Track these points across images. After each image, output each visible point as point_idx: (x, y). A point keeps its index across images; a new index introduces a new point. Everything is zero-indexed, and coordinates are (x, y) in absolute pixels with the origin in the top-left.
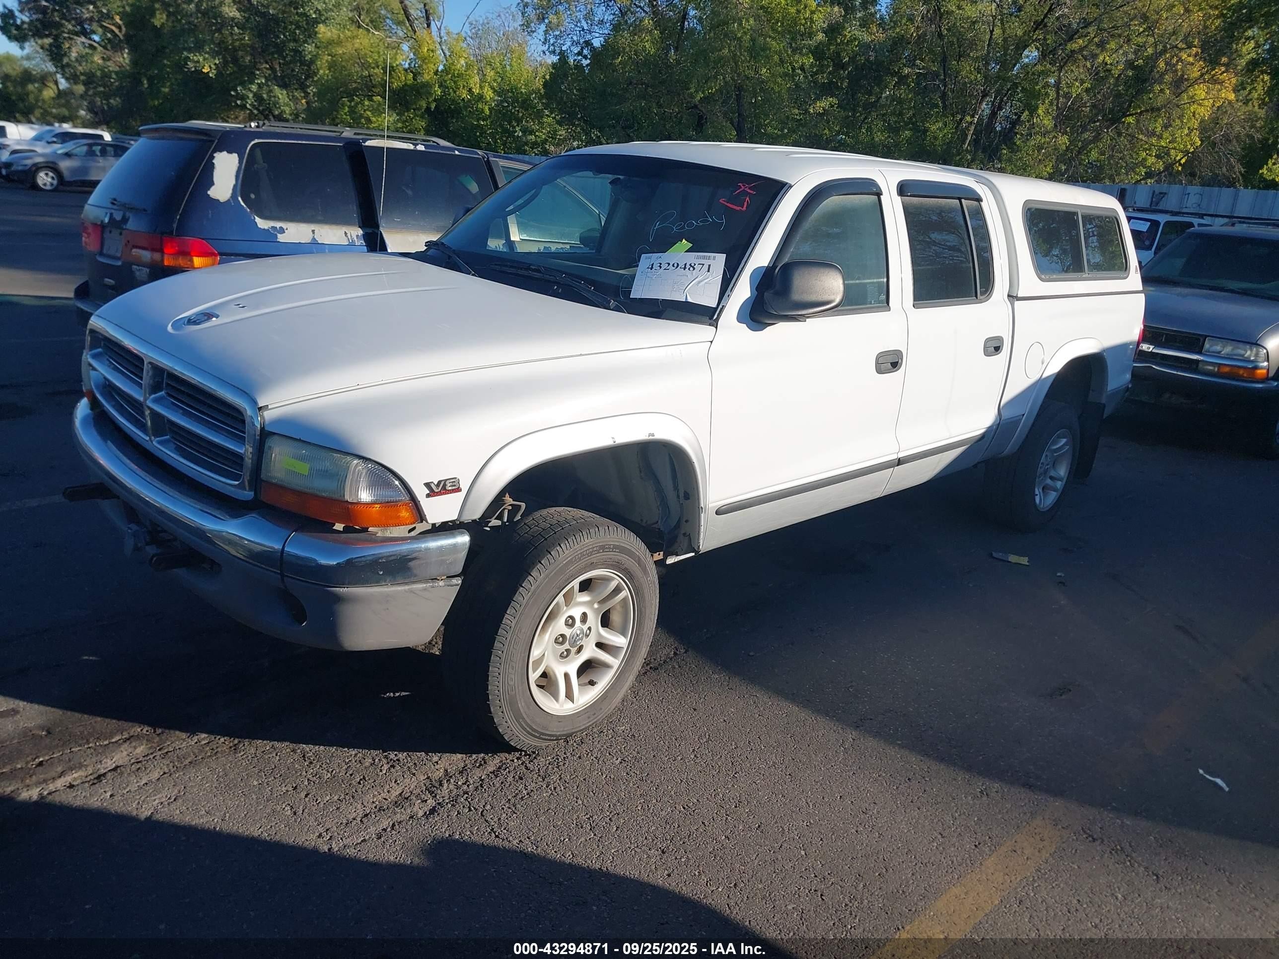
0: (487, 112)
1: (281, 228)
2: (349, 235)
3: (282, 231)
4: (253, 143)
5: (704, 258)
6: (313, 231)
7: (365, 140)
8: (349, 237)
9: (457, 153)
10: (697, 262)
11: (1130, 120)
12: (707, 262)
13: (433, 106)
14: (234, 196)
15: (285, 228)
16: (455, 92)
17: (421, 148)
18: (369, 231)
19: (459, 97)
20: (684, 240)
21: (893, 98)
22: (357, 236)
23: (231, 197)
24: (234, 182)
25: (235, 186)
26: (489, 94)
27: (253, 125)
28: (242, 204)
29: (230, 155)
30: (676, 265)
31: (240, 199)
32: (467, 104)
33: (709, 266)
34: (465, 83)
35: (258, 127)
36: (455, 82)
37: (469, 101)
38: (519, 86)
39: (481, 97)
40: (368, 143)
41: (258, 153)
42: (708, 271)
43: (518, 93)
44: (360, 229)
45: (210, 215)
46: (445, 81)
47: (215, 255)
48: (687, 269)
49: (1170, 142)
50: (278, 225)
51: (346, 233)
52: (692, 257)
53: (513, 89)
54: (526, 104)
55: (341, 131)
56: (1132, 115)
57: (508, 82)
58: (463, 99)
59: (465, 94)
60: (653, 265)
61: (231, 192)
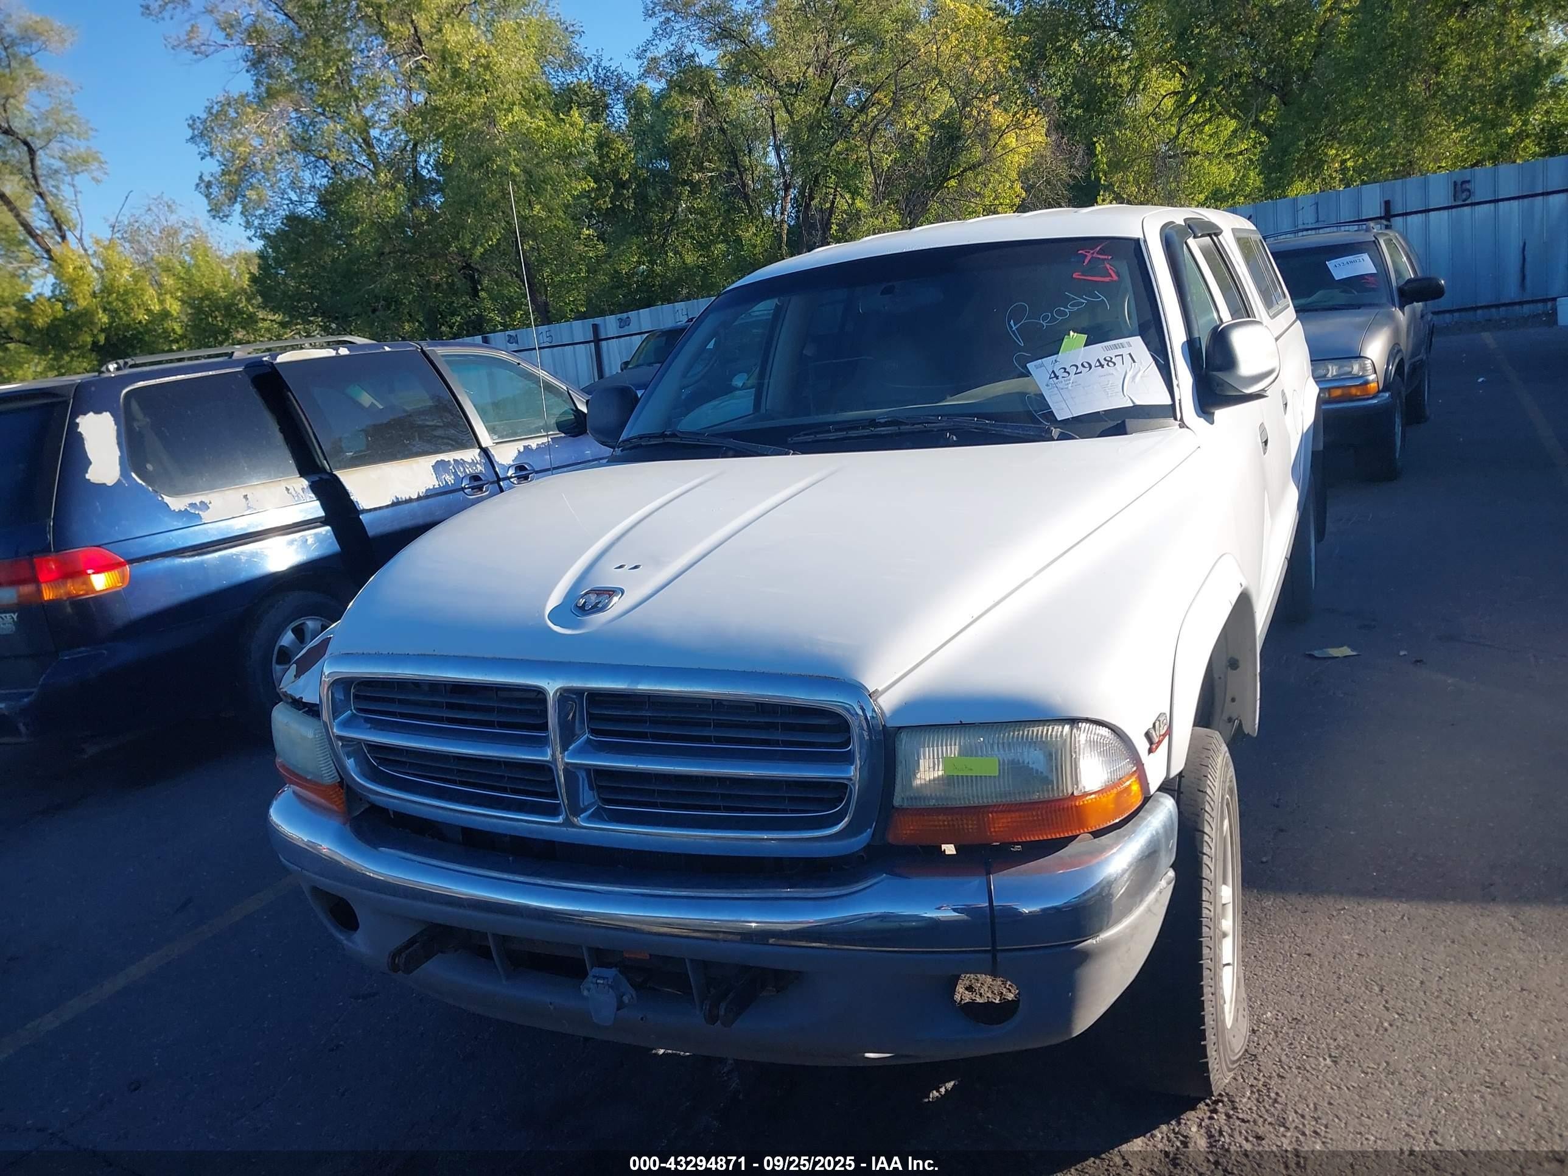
0: (179, 331)
1: (202, 502)
2: (292, 490)
3: (204, 506)
4: (124, 392)
5: (1116, 347)
6: (245, 497)
7: (275, 357)
8: (294, 493)
9: (387, 349)
10: (1112, 353)
11: (953, 183)
12: (1124, 352)
13: (102, 338)
14: (124, 473)
15: (207, 501)
16: (127, 314)
17: (344, 351)
18: (316, 478)
19: (134, 320)
20: (1072, 333)
21: (690, 210)
22: (303, 489)
23: (121, 475)
24: (118, 454)
25: (120, 458)
26: (174, 307)
27: (112, 367)
28: (140, 482)
29: (99, 416)
30: (1086, 365)
31: (134, 475)
32: (147, 329)
33: (1130, 354)
34: (140, 302)
35: (118, 369)
36: (124, 302)
37: (149, 322)
38: (216, 289)
39: (165, 315)
40: (282, 358)
41: (135, 406)
42: (1134, 362)
43: (217, 299)
44: (302, 479)
45: (100, 509)
46: (109, 303)
47: (121, 565)
48: (1105, 366)
49: (994, 200)
50: (197, 499)
51: (287, 489)
52: (1099, 351)
53: (208, 295)
54: (229, 310)
55: (230, 352)
56: (953, 177)
57: (199, 288)
58: (140, 322)
59: (143, 317)
60: (1053, 372)
61: (118, 468)
